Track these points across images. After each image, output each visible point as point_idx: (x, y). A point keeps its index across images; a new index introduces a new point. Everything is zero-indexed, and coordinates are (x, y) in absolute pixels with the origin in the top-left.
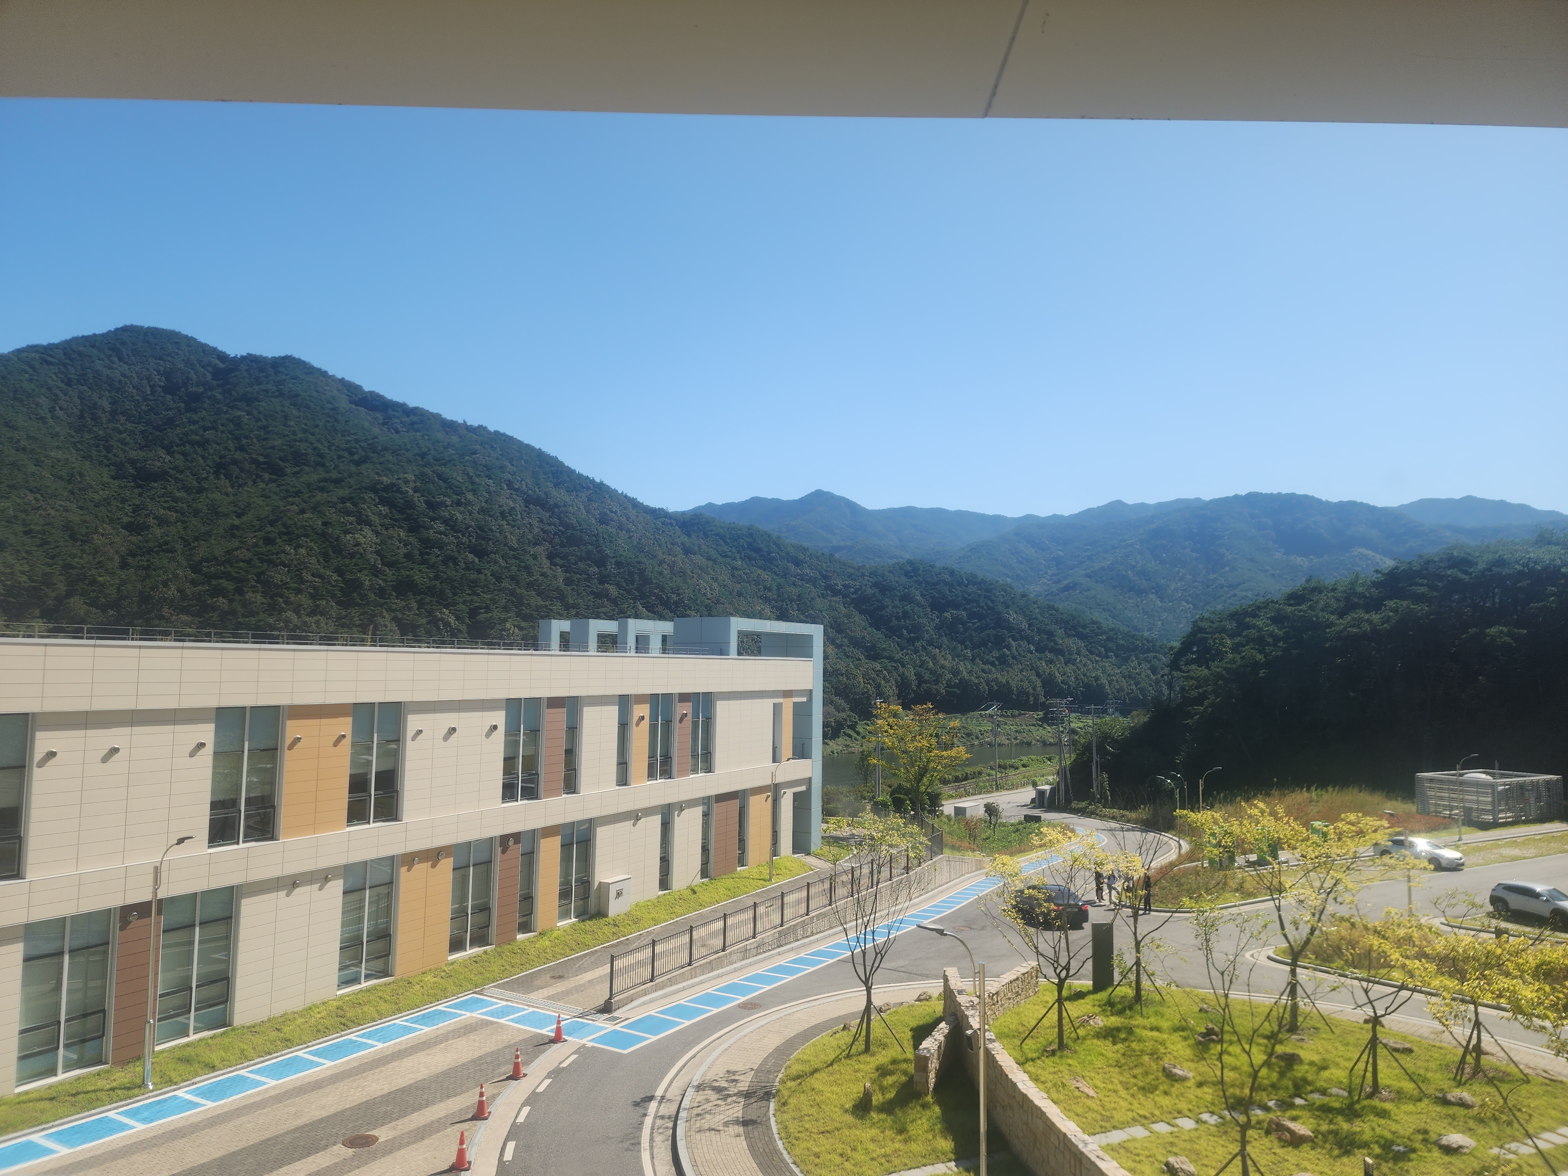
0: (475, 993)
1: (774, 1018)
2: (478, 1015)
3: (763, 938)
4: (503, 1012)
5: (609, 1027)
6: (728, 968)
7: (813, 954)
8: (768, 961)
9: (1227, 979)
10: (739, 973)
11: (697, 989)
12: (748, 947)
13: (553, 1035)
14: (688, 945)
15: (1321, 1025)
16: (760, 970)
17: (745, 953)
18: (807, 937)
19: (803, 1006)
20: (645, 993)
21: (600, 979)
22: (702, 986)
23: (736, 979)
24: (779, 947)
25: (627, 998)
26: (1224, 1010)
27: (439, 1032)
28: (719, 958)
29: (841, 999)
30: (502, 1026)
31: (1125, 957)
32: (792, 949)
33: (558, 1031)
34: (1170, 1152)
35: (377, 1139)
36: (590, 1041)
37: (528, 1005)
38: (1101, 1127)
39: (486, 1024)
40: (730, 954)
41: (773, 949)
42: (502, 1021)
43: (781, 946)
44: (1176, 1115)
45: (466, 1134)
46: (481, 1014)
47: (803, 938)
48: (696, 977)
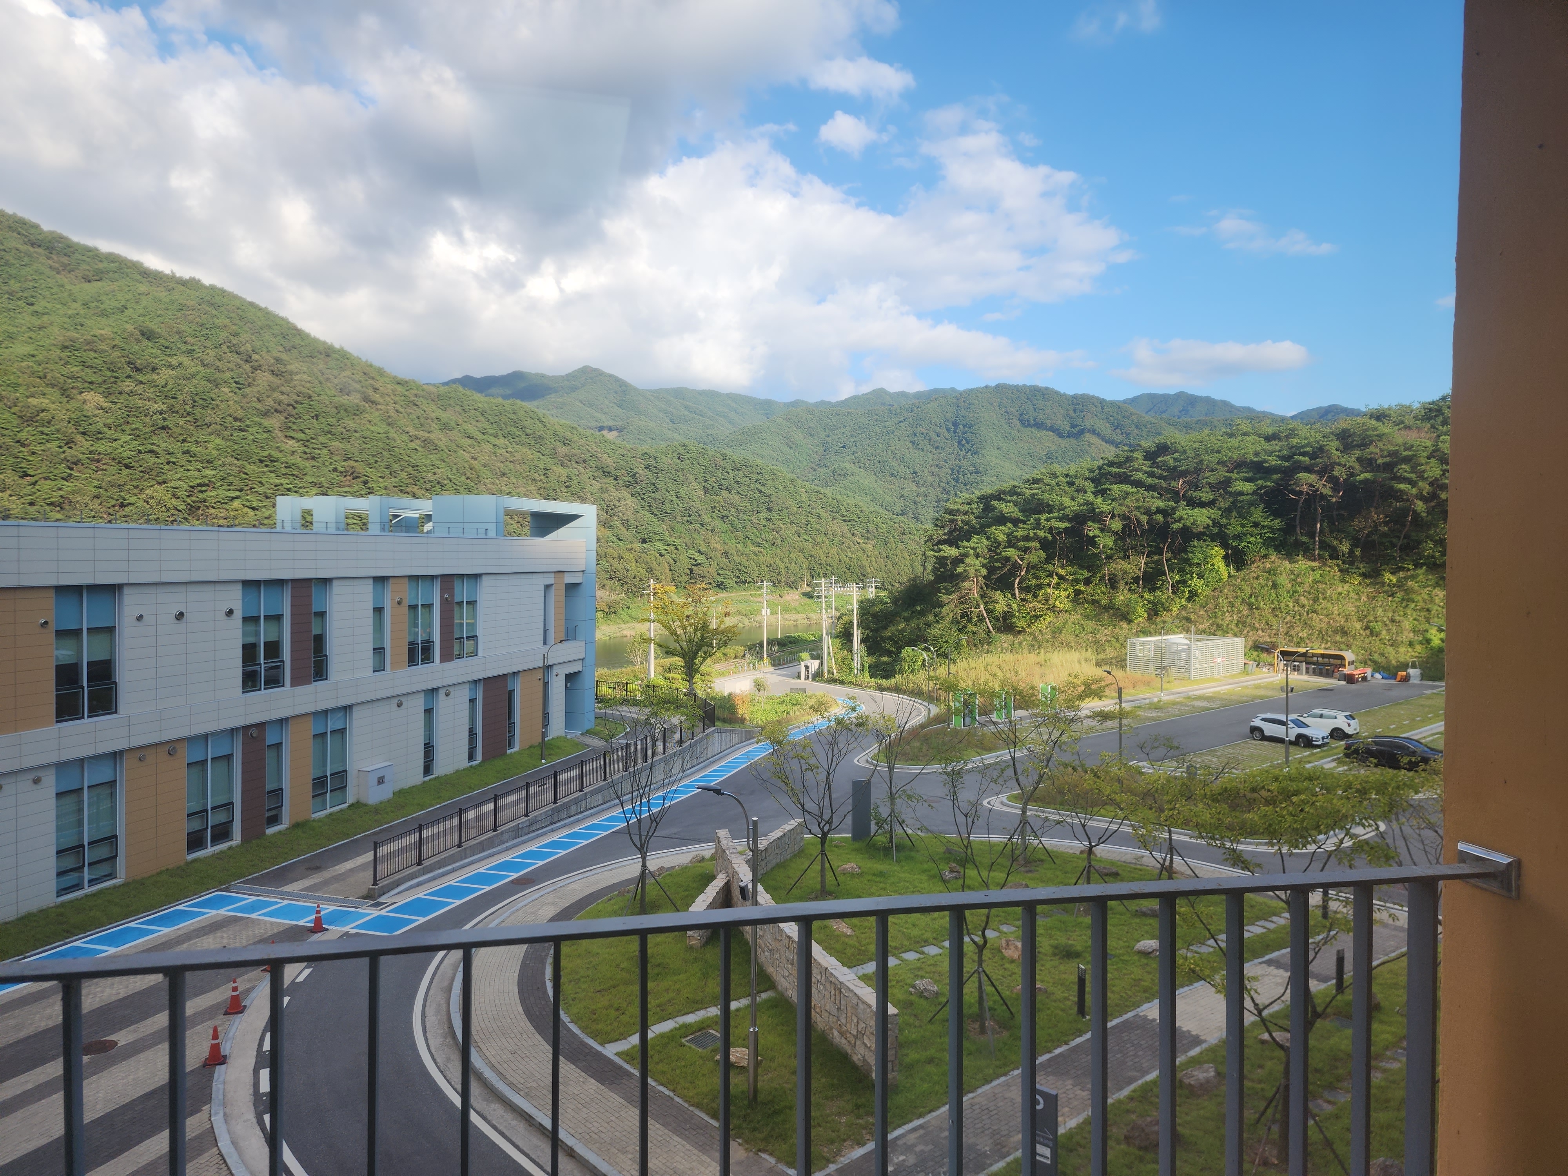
0: (221, 890)
1: (548, 890)
2: (224, 912)
3: (536, 817)
4: (253, 908)
5: (375, 913)
6: (500, 848)
7: (586, 828)
8: (541, 838)
9: (970, 820)
10: (510, 852)
11: (467, 869)
12: (521, 826)
13: (312, 925)
14: (457, 828)
15: (1045, 857)
16: (533, 847)
17: (517, 832)
18: (582, 812)
19: (577, 878)
20: (412, 877)
21: (363, 867)
22: (472, 866)
23: (508, 857)
24: (552, 824)
25: (393, 883)
26: (967, 847)
27: (180, 933)
28: (490, 838)
29: (615, 868)
30: (253, 921)
31: (881, 810)
32: (565, 826)
33: (318, 921)
34: (917, 976)
35: (116, 1044)
36: (353, 928)
37: (281, 899)
38: (858, 960)
39: (236, 920)
40: (502, 833)
41: (546, 827)
42: (254, 916)
43: (555, 823)
44: (923, 944)
45: (219, 1029)
46: (228, 911)
47: (577, 814)
48: (466, 858)
